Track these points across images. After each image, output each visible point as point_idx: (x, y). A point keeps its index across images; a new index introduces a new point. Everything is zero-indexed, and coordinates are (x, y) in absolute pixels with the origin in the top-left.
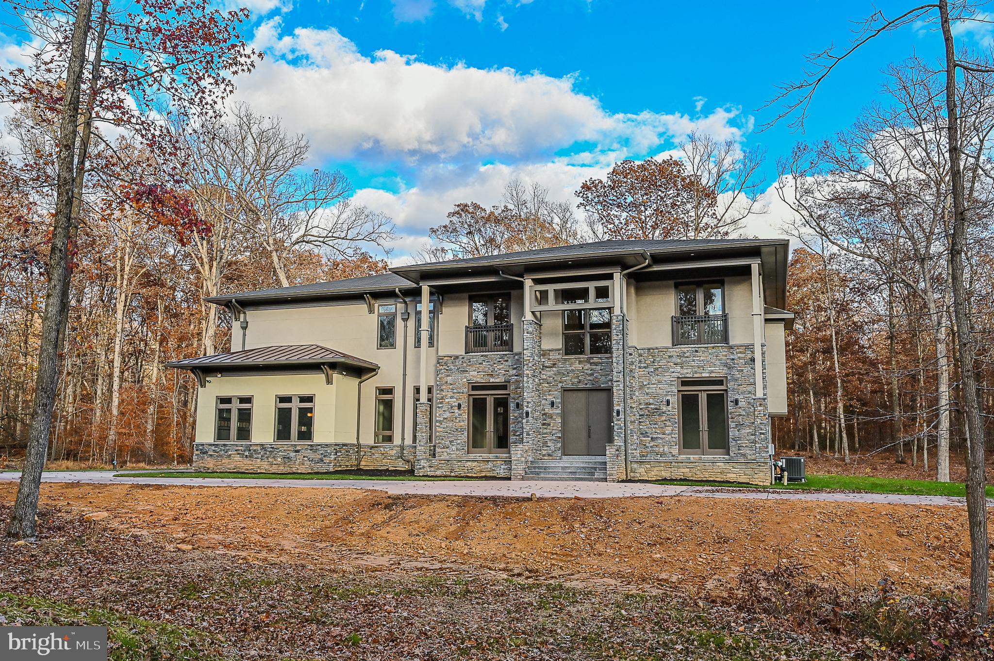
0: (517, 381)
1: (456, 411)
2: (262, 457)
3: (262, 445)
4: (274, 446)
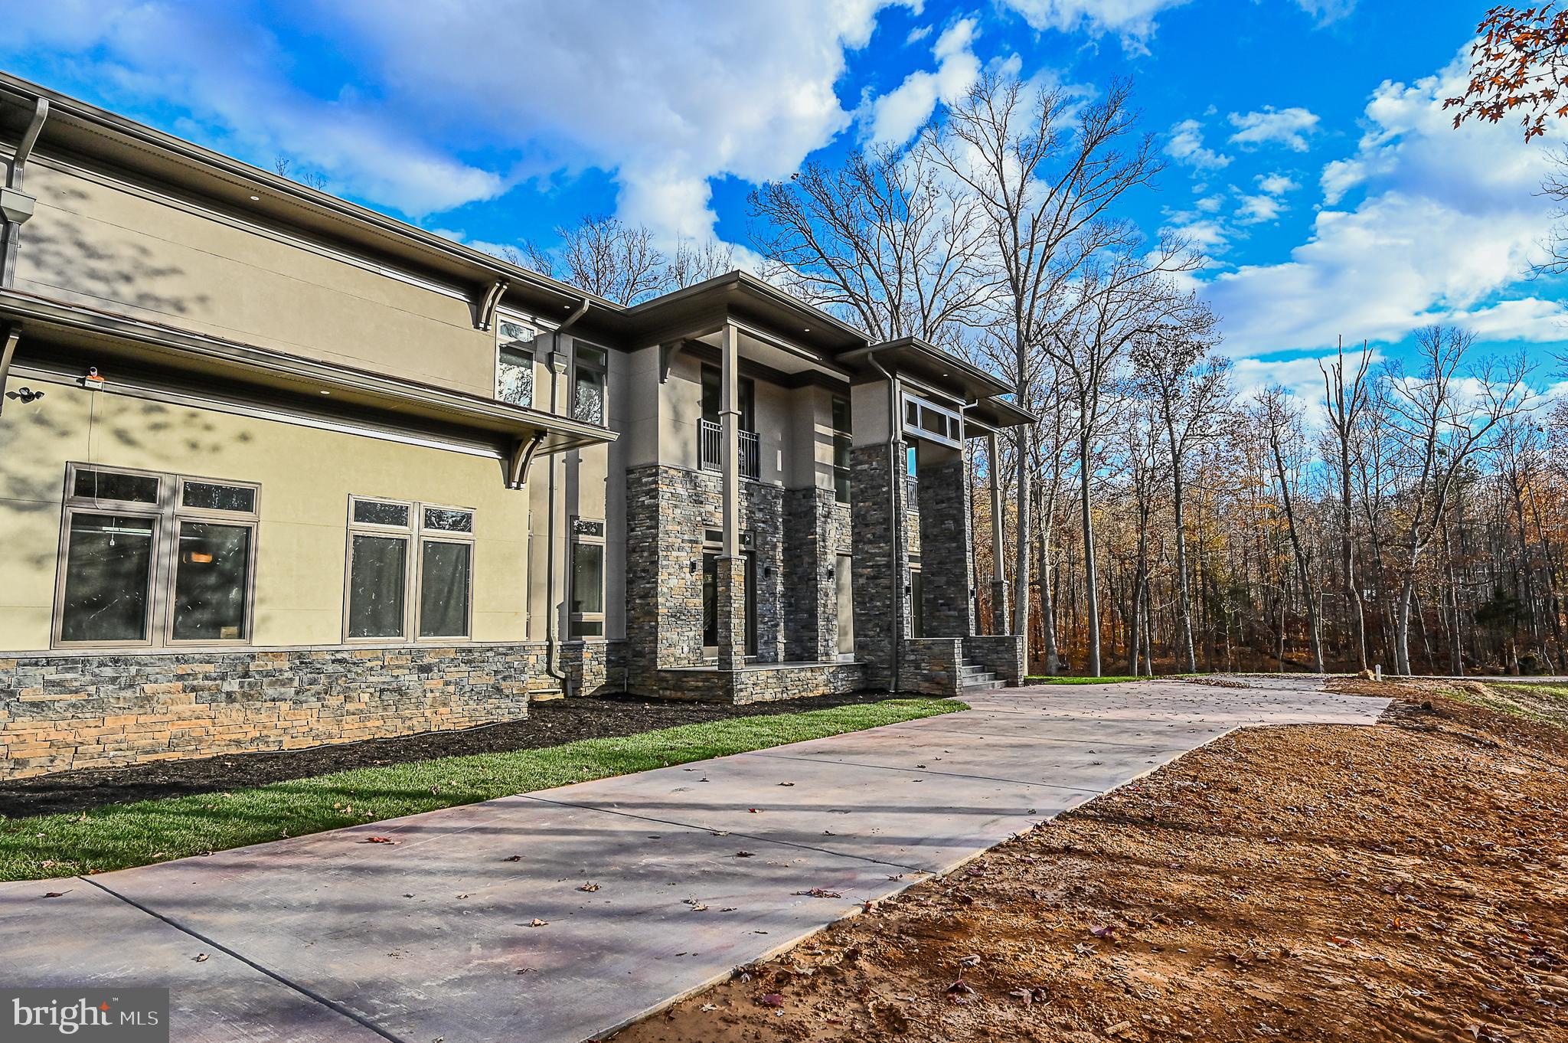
0: (764, 531)
1: (688, 576)
2: (297, 693)
3: (300, 655)
4: (346, 655)
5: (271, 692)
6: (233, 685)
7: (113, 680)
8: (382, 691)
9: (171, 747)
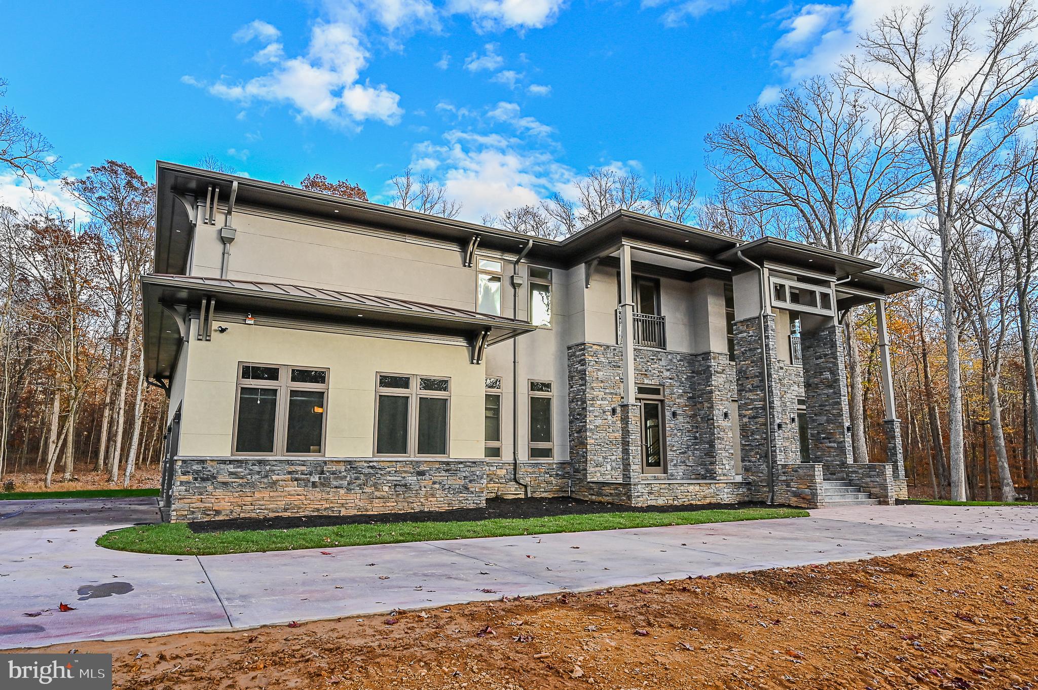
0: (671, 385)
1: (610, 417)
2: (349, 484)
3: (350, 462)
4: (375, 464)
5: (335, 483)
6: (315, 478)
7: (259, 473)
8: (395, 485)
9: (286, 510)
